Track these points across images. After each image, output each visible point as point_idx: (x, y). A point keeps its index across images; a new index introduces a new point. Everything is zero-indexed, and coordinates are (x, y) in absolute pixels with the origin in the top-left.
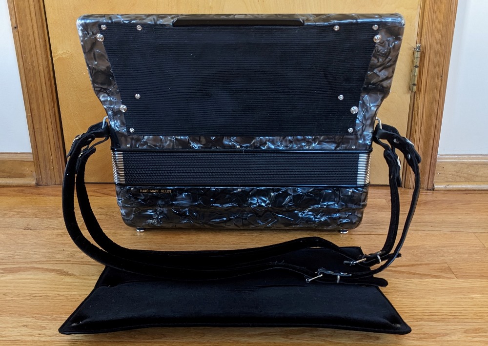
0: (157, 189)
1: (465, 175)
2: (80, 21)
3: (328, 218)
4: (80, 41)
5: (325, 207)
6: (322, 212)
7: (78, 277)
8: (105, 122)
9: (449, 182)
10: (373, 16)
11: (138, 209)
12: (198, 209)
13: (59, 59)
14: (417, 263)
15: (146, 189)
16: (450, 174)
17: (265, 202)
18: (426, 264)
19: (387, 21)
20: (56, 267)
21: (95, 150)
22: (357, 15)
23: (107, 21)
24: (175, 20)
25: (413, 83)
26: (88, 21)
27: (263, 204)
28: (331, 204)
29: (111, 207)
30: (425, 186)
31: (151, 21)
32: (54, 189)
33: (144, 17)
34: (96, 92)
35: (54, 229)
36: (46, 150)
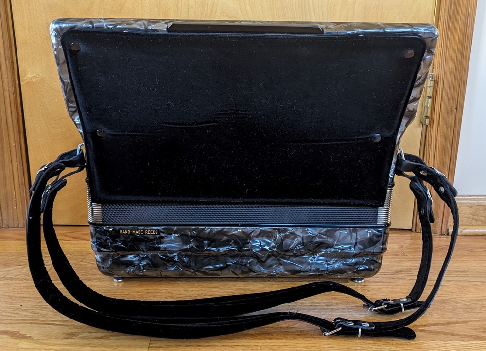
0: (140, 230)
1: (483, 218)
2: (54, 24)
3: (343, 264)
4: (53, 50)
5: (340, 250)
6: (335, 257)
7: (37, 342)
8: (80, 149)
9: (465, 225)
10: (403, 25)
11: (117, 254)
12: (190, 253)
13: (28, 83)
14: (452, 320)
15: (128, 230)
16: (465, 217)
17: (268, 244)
18: (463, 322)
19: (419, 31)
20: (10, 328)
21: (65, 183)
22: (384, 24)
23: (88, 25)
24: (170, 25)
25: (425, 116)
26: (64, 25)
27: (267, 248)
28: (347, 248)
29: (82, 253)
30: (439, 231)
31: (141, 26)
32: (16, 232)
33: (133, 22)
34: (71, 113)
35: (12, 279)
36: (8, 187)
